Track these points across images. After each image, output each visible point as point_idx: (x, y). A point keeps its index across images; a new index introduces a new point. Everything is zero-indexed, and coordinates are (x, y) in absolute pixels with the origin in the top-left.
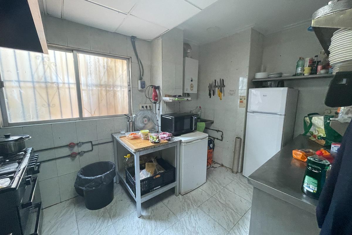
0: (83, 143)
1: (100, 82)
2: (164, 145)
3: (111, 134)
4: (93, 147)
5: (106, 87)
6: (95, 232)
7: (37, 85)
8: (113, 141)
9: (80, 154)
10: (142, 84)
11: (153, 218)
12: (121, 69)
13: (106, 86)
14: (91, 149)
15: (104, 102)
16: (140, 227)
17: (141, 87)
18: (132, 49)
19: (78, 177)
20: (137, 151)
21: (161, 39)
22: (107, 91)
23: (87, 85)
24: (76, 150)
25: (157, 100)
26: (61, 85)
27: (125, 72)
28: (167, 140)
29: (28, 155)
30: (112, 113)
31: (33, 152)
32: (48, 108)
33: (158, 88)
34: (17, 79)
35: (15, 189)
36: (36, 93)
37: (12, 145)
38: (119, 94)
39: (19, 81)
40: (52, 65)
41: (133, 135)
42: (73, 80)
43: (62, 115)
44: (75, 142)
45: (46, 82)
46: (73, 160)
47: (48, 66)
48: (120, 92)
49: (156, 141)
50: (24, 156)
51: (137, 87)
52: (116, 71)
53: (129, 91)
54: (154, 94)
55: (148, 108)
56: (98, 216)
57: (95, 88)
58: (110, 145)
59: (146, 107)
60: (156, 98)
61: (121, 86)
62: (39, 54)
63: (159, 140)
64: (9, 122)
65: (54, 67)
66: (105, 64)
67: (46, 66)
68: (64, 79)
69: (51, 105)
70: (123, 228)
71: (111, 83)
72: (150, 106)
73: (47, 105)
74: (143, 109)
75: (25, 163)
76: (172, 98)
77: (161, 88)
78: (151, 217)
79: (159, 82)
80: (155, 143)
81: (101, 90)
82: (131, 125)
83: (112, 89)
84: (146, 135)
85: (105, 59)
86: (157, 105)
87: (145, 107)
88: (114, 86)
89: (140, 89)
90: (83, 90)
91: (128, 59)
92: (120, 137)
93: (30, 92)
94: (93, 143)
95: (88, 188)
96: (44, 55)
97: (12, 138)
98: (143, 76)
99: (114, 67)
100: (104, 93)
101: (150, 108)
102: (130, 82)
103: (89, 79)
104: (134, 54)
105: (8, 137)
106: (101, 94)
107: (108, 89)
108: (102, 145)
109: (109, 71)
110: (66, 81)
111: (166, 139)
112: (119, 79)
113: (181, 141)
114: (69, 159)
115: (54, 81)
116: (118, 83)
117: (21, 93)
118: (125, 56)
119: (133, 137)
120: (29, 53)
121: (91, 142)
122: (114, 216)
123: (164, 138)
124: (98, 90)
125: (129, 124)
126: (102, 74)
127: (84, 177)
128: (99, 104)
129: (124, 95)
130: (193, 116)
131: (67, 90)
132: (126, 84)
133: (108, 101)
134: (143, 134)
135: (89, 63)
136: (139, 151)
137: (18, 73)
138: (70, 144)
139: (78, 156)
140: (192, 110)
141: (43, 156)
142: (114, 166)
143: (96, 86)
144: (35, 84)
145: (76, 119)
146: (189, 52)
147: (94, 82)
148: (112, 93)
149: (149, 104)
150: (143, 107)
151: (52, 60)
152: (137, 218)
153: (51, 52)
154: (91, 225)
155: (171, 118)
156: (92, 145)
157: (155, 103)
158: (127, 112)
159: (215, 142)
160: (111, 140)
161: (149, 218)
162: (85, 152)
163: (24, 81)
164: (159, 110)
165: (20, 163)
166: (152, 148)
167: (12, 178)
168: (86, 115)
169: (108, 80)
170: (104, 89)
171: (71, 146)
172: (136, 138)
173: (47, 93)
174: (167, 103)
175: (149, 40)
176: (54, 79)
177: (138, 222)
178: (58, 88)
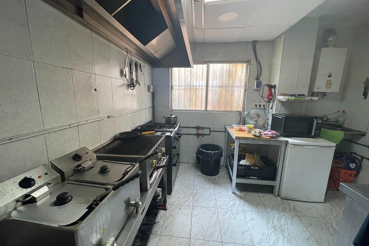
0: (205, 128)
1: (222, 84)
2: (265, 140)
3: (225, 125)
4: (211, 132)
5: (226, 88)
6: (202, 185)
7: (186, 88)
8: (225, 132)
9: (203, 135)
10: (258, 84)
11: (244, 199)
12: (240, 72)
13: (227, 86)
14: (209, 133)
15: (223, 99)
16: (232, 198)
17: (256, 87)
18: (252, 52)
19: (199, 149)
20: (238, 138)
21: (284, 36)
22: (226, 91)
23: (213, 87)
24: (200, 131)
25: (271, 99)
26: (198, 87)
27: (244, 74)
28: (270, 137)
29: (178, 126)
30: (228, 109)
31: (180, 127)
32: (189, 102)
33: (274, 87)
34: (178, 85)
35: (172, 137)
36: (186, 93)
37: (173, 120)
38: (236, 94)
39: (179, 86)
40: (195, 74)
41: (239, 127)
42: (204, 84)
43: (196, 107)
44: (201, 126)
45: (190, 86)
46: (198, 138)
47: (193, 75)
48: (237, 92)
49: (257, 135)
50: (176, 127)
51: (253, 87)
52: (236, 73)
53: (245, 90)
54: (269, 93)
55: (262, 107)
56: (206, 179)
57: (218, 89)
58: (223, 134)
59: (260, 106)
60: (269, 97)
61: (238, 87)
62: (189, 69)
63: (260, 134)
64: (173, 109)
65: (195, 76)
66: (228, 69)
67: (192, 75)
68: (199, 83)
69: (191, 100)
70: (219, 193)
71: (230, 85)
72: (264, 106)
73: (189, 100)
74: (256, 107)
75: (176, 129)
76: (287, 97)
77: (277, 86)
78: (242, 198)
79: (276, 81)
80: (256, 136)
81: (222, 90)
82: (242, 120)
83: (230, 89)
84: (250, 129)
85: (228, 65)
86: (271, 104)
87: (258, 106)
88: (233, 86)
89: (255, 89)
90: (210, 90)
91: (248, 62)
92: (230, 128)
93: (183, 91)
94: (211, 130)
95: (202, 157)
96: (192, 69)
97: (173, 116)
98: (260, 76)
99: (235, 71)
100: (224, 92)
101: (264, 107)
102: (247, 83)
103: (215, 82)
104: (253, 56)
105: (171, 115)
106: (222, 93)
107: (227, 89)
108: (217, 133)
109: (230, 75)
110: (201, 84)
111: (269, 135)
112: (237, 81)
113: (287, 142)
114: (196, 136)
115: (194, 85)
116: (237, 84)
117: (179, 92)
118: (245, 60)
119: (238, 129)
120: (185, 69)
121: (210, 128)
122: (216, 184)
123: (268, 134)
124: (220, 90)
125: (240, 119)
126: (224, 78)
127: (201, 149)
128: (219, 100)
129: (240, 94)
130: (314, 119)
131: (200, 91)
132: (243, 84)
133: (226, 99)
134: (248, 127)
135: (216, 70)
136: (239, 139)
137: (179, 81)
138: (197, 126)
139: (201, 136)
140: (328, 115)
141: (184, 131)
142: (222, 149)
143: (219, 87)
144: (186, 87)
145: (203, 111)
146: (331, 39)
147: (218, 84)
148: (230, 92)
149: (262, 103)
150: (256, 105)
151: (195, 71)
152: (230, 193)
153: (195, 66)
154: (201, 181)
155: (281, 118)
156: (210, 131)
157: (269, 102)
158: (240, 109)
159: (363, 163)
160: (224, 130)
161: (240, 197)
162: (205, 135)
163: (181, 86)
164: (272, 108)
165: (174, 129)
166: (251, 140)
167: (171, 133)
168: (209, 108)
169: (229, 82)
170: (224, 89)
171: (198, 128)
172: (241, 130)
173: (190, 92)
174: (282, 102)
175: (272, 40)
176: (195, 84)
177: (231, 195)
178: (196, 89)
